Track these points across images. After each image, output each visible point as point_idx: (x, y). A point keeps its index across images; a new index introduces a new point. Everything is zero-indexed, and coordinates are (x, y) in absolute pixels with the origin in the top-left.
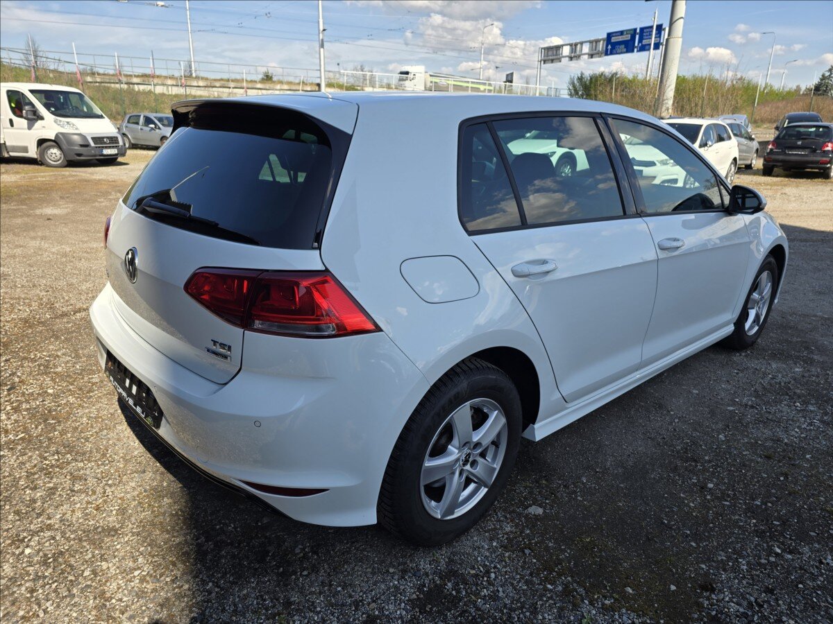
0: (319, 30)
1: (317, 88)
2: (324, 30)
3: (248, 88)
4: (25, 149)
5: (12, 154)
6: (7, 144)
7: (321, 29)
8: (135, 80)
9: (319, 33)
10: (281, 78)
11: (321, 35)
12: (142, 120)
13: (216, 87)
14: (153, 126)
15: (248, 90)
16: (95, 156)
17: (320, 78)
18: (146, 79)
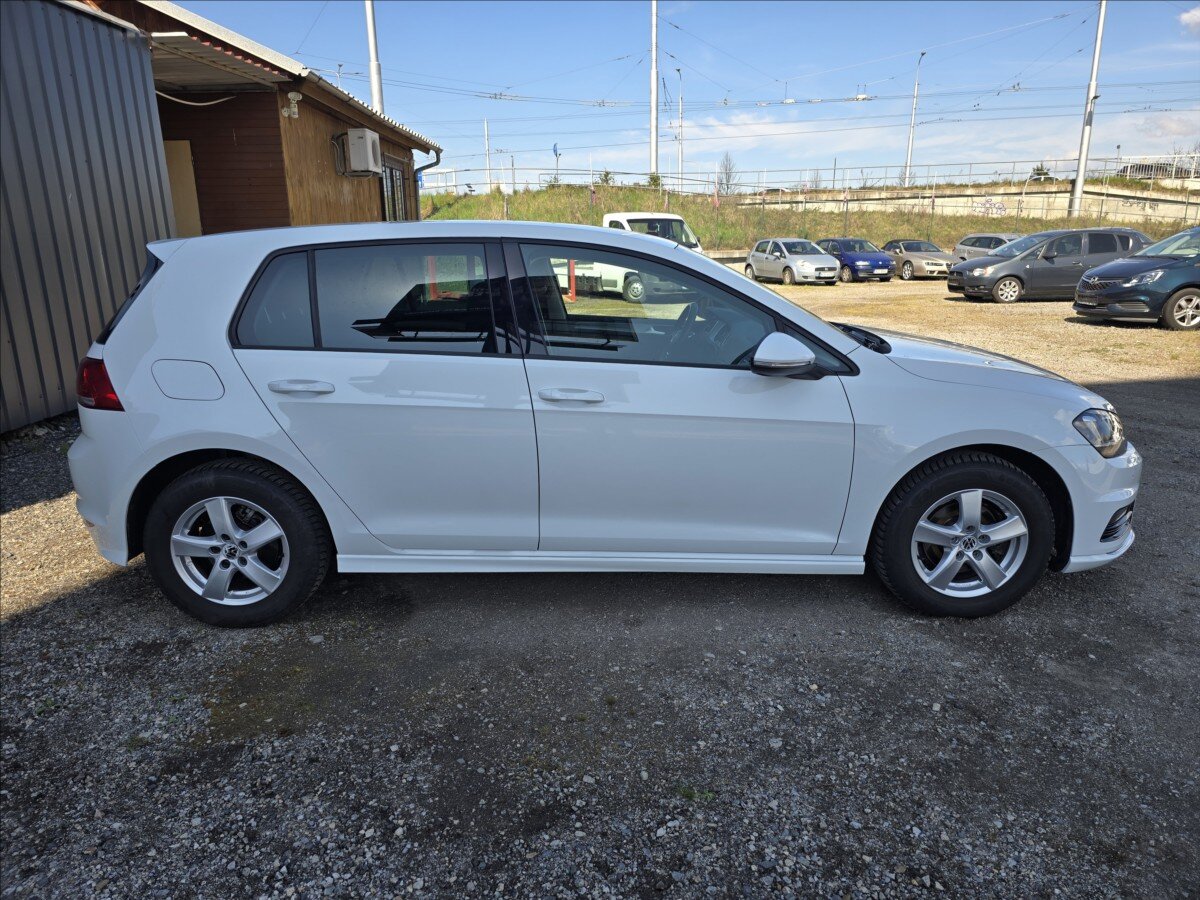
0: (1088, 99)
1: (1069, 188)
2: (1096, 97)
3: (936, 197)
4: (614, 283)
5: (606, 288)
6: (603, 278)
7: (1092, 95)
8: (801, 198)
9: (1087, 104)
10: (1009, 177)
11: (1089, 105)
12: (769, 247)
13: (904, 198)
14: (778, 254)
15: (936, 200)
16: (674, 291)
17: (1077, 171)
18: (814, 195)
